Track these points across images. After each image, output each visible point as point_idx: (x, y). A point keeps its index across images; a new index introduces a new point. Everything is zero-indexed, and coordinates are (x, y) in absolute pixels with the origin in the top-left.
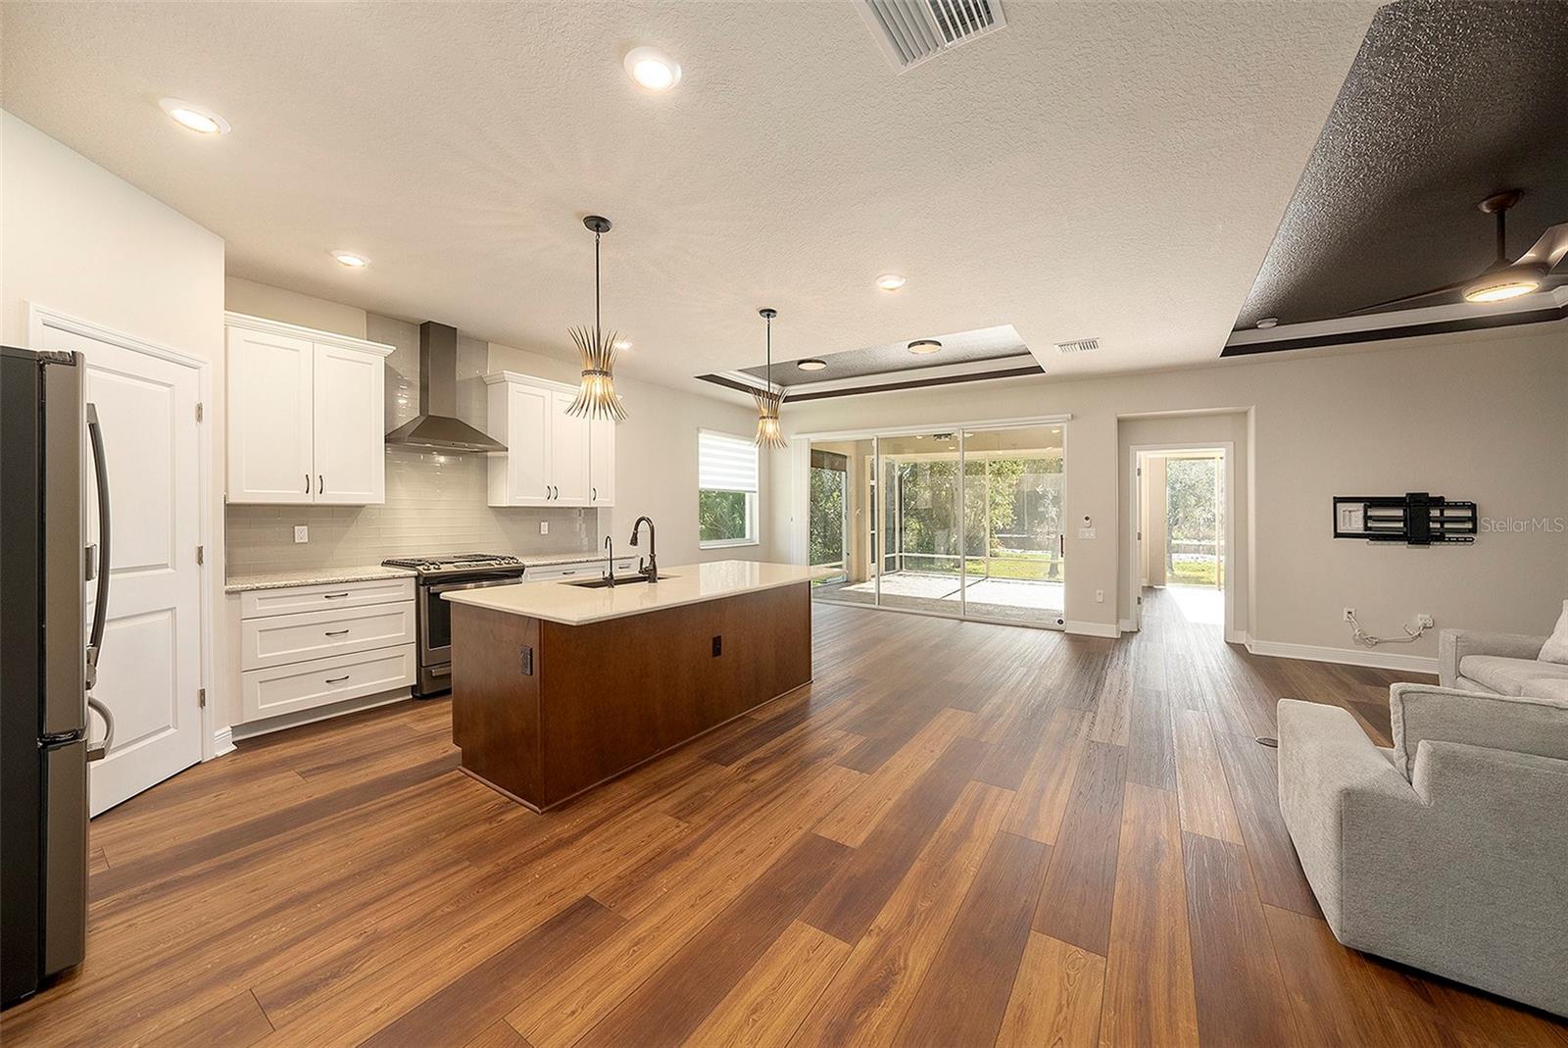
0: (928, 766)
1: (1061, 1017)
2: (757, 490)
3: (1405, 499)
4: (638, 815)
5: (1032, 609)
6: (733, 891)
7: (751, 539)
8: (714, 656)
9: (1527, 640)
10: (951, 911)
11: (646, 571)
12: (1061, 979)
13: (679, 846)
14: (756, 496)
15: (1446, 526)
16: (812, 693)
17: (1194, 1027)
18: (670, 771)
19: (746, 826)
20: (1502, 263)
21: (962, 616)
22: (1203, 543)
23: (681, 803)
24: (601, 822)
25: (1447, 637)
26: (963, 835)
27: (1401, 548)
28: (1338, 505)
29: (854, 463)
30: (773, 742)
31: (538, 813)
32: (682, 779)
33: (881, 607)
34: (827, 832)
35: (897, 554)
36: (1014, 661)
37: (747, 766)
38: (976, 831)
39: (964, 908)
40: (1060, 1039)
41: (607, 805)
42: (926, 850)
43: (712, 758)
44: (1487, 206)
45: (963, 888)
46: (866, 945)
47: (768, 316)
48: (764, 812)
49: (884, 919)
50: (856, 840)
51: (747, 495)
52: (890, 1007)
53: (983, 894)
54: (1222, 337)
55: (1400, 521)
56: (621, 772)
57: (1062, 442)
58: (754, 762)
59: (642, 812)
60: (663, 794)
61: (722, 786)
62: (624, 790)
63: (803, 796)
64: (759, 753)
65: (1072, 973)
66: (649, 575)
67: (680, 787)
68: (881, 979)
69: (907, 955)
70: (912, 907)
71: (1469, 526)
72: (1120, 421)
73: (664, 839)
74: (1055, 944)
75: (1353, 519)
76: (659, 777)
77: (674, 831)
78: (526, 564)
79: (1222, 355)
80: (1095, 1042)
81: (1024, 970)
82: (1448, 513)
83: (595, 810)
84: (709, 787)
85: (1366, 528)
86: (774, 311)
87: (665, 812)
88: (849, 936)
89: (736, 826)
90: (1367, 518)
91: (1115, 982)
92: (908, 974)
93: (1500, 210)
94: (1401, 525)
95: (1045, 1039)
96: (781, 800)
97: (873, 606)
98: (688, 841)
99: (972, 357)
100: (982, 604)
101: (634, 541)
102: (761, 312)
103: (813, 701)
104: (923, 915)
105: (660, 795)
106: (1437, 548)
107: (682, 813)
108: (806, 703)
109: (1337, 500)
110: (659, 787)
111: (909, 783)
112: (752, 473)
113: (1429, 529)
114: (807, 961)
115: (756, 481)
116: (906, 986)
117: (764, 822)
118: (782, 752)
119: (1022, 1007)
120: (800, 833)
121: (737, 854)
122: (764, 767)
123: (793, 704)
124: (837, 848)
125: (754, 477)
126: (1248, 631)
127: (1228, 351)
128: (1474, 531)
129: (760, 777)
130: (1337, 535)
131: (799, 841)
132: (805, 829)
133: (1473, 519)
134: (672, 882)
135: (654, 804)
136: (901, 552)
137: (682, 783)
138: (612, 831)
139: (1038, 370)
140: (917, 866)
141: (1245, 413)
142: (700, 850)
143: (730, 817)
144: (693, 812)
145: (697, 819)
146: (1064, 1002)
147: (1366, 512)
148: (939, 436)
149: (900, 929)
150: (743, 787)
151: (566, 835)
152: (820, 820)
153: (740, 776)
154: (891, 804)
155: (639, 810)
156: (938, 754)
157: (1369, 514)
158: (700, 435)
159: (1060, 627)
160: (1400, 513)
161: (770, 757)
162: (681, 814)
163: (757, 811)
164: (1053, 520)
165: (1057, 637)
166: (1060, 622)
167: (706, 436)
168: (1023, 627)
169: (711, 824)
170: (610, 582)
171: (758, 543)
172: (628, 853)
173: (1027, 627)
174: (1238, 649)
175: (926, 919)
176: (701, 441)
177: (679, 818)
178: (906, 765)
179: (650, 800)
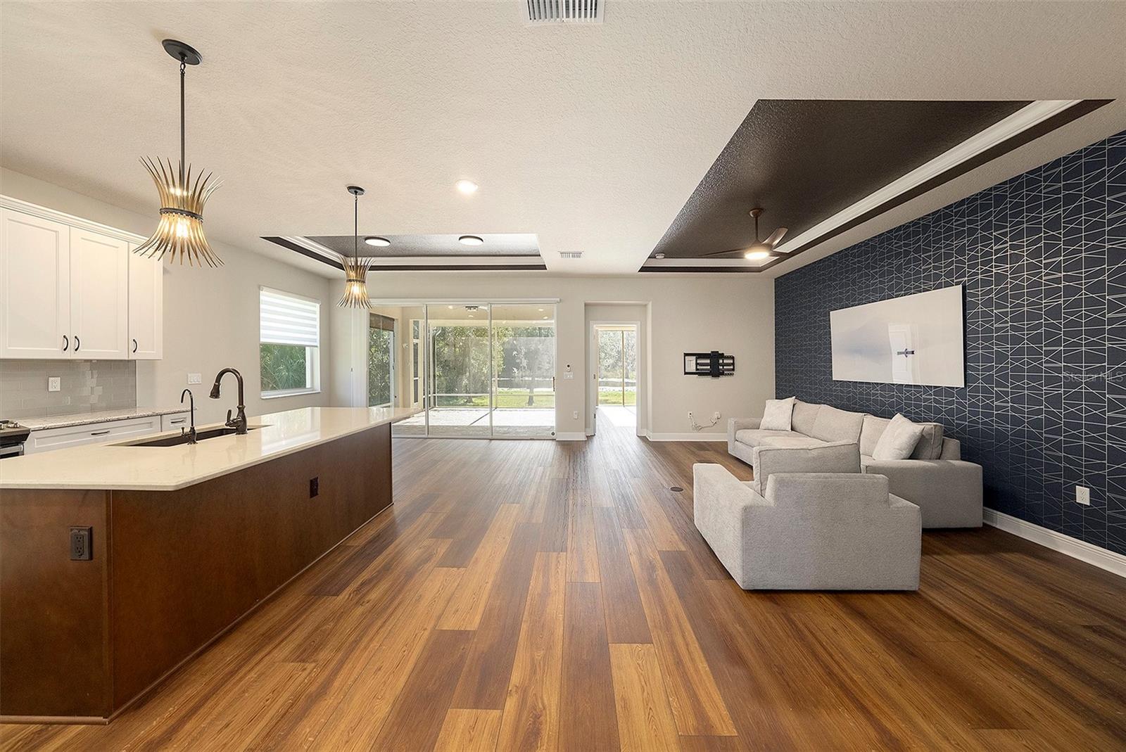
0: (504, 550)
1: (645, 694)
2: (319, 345)
3: (710, 354)
4: (253, 675)
5: (531, 427)
6: (383, 709)
7: (312, 388)
8: (311, 497)
9: (756, 420)
10: (558, 651)
11: (234, 423)
12: (636, 668)
13: (313, 689)
14: (317, 352)
15: (725, 367)
16: (396, 513)
17: (706, 665)
18: (277, 618)
19: (375, 644)
20: (757, 242)
21: (490, 437)
22: (604, 380)
23: (300, 646)
24: (206, 699)
25: (731, 422)
26: (545, 594)
27: (709, 378)
28: (686, 357)
29: (400, 325)
30: (376, 562)
31: (104, 724)
32: (294, 621)
33: (430, 436)
34: (449, 624)
35: (431, 395)
36: (533, 464)
37: (358, 590)
38: (553, 588)
39: (566, 646)
40: (650, 709)
41: (206, 679)
42: (526, 613)
43: (319, 593)
44: (753, 214)
45: (559, 631)
46: (511, 704)
47: (356, 192)
48: (388, 626)
49: (516, 678)
50: (474, 624)
51: (307, 348)
52: (546, 744)
53: (573, 630)
54: (642, 260)
55: (708, 365)
56: (216, 636)
57: (553, 315)
58: (363, 584)
59: (256, 670)
60: (277, 642)
61: (339, 616)
62: (227, 653)
63: (418, 601)
64: (365, 575)
65: (640, 662)
66: (238, 426)
67: (294, 631)
68: (531, 726)
69: (542, 698)
70: (533, 659)
71: (732, 367)
72: (586, 305)
73: (292, 688)
74: (624, 646)
75: (692, 365)
76: (265, 628)
77: (303, 675)
78: (32, 427)
79: (639, 271)
80: (667, 700)
81: (615, 673)
82: (725, 361)
83: (192, 689)
84: (326, 621)
85: (697, 369)
86: (361, 190)
87: (285, 660)
88: (496, 704)
89: (366, 648)
90: (697, 364)
91: (662, 657)
92: (548, 712)
93: (756, 216)
94: (709, 367)
95: (643, 713)
96: (400, 611)
97: (424, 436)
98: (321, 680)
99: (502, 253)
100: (500, 427)
101: (215, 393)
102: (350, 188)
103: (398, 520)
104: (542, 663)
105: (273, 645)
106: (722, 378)
107: (305, 654)
108: (393, 522)
109: (686, 355)
110: (270, 637)
111: (496, 566)
112: (314, 330)
113: (719, 369)
114: (471, 740)
115: (318, 337)
116: (550, 722)
117: (391, 634)
118: (386, 569)
119: (623, 699)
120: (427, 633)
121: (375, 673)
122: (374, 586)
123: (382, 525)
124: (461, 636)
125: (315, 334)
126: (647, 429)
127: (643, 269)
128: (733, 370)
129: (374, 596)
130: (686, 373)
131: (428, 640)
132: (430, 627)
133: (733, 364)
134: (317, 728)
135: (267, 658)
136: (434, 393)
137: (294, 626)
138: (223, 703)
139: (543, 267)
140: (524, 627)
141: (646, 305)
142: (336, 684)
143: (357, 642)
144: (317, 649)
145: (323, 655)
146: (643, 683)
147: (696, 361)
148: (470, 308)
149: (530, 680)
150: (360, 610)
151: (158, 733)
152: (439, 617)
153: (355, 601)
154: (489, 586)
155: (252, 669)
156: (508, 539)
157: (698, 362)
158: (261, 292)
159: (554, 437)
160: (708, 361)
161: (376, 577)
162: (305, 656)
163: (380, 628)
164: (524, 368)
165: (554, 443)
166: (553, 434)
167: (267, 293)
168: (531, 439)
169: (340, 655)
170: (191, 437)
171: (319, 391)
172: (253, 720)
173: (533, 439)
174: (644, 439)
175: (544, 666)
176: (262, 298)
177: (303, 661)
178: (489, 554)
179: (263, 653)
